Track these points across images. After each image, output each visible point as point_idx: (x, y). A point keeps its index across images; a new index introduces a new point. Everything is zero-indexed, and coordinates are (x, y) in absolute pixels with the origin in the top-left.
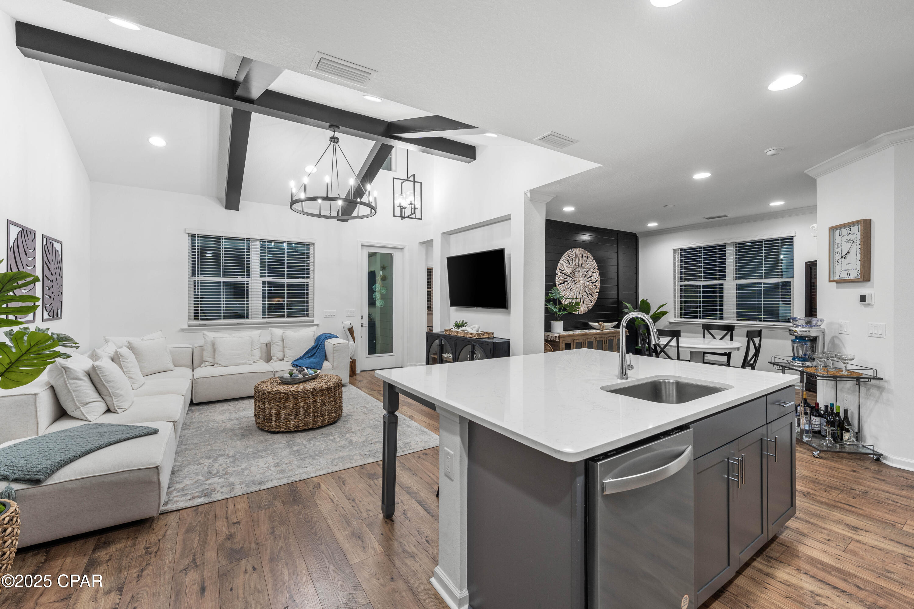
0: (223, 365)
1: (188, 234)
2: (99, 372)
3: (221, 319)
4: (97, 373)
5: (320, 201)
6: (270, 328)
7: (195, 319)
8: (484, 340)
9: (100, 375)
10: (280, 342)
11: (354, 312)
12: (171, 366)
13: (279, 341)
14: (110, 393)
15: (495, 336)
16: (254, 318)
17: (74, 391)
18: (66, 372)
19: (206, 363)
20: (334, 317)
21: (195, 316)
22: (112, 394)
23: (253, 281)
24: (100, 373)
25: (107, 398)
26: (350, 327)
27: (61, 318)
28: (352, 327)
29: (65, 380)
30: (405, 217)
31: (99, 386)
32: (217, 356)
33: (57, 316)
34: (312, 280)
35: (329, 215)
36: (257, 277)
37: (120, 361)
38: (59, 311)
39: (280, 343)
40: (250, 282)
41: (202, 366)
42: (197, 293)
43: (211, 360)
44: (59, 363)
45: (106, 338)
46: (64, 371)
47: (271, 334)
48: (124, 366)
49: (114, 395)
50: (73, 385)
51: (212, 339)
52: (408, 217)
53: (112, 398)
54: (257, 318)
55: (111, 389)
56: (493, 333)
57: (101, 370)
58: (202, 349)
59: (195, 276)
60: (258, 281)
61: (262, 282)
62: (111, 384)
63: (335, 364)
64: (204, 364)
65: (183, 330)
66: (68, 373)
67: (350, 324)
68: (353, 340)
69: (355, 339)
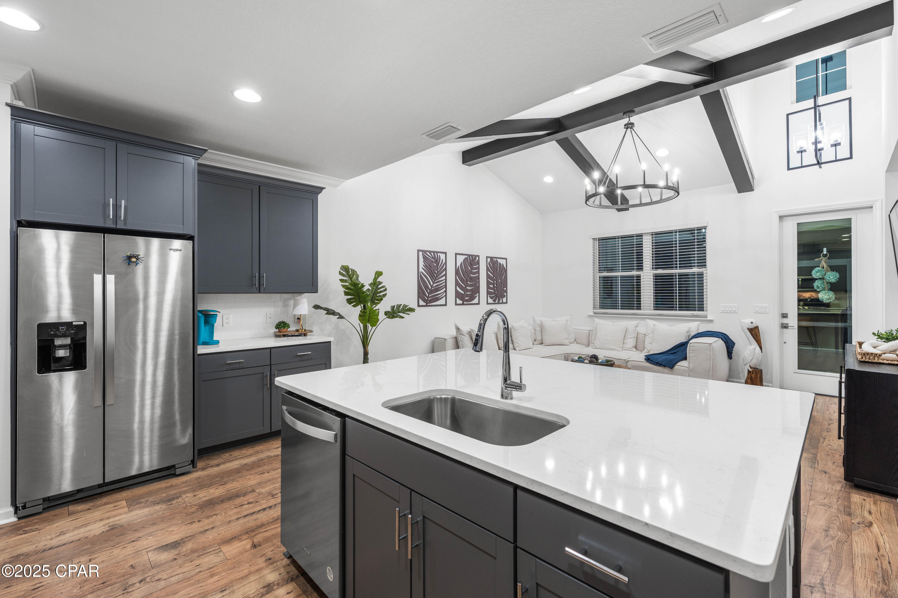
3: (618, 308)
5: (640, 189)
7: (600, 308)
16: (646, 309)
20: (735, 312)
21: (599, 305)
23: (644, 274)
32: (596, 339)
33: (502, 302)
34: (709, 268)
35: (650, 201)
36: (648, 270)
40: (642, 275)
42: (602, 287)
47: (648, 326)
54: (649, 309)
59: (602, 272)
60: (649, 274)
61: (654, 274)
65: (590, 316)
67: (752, 323)
68: (758, 344)
69: (761, 343)
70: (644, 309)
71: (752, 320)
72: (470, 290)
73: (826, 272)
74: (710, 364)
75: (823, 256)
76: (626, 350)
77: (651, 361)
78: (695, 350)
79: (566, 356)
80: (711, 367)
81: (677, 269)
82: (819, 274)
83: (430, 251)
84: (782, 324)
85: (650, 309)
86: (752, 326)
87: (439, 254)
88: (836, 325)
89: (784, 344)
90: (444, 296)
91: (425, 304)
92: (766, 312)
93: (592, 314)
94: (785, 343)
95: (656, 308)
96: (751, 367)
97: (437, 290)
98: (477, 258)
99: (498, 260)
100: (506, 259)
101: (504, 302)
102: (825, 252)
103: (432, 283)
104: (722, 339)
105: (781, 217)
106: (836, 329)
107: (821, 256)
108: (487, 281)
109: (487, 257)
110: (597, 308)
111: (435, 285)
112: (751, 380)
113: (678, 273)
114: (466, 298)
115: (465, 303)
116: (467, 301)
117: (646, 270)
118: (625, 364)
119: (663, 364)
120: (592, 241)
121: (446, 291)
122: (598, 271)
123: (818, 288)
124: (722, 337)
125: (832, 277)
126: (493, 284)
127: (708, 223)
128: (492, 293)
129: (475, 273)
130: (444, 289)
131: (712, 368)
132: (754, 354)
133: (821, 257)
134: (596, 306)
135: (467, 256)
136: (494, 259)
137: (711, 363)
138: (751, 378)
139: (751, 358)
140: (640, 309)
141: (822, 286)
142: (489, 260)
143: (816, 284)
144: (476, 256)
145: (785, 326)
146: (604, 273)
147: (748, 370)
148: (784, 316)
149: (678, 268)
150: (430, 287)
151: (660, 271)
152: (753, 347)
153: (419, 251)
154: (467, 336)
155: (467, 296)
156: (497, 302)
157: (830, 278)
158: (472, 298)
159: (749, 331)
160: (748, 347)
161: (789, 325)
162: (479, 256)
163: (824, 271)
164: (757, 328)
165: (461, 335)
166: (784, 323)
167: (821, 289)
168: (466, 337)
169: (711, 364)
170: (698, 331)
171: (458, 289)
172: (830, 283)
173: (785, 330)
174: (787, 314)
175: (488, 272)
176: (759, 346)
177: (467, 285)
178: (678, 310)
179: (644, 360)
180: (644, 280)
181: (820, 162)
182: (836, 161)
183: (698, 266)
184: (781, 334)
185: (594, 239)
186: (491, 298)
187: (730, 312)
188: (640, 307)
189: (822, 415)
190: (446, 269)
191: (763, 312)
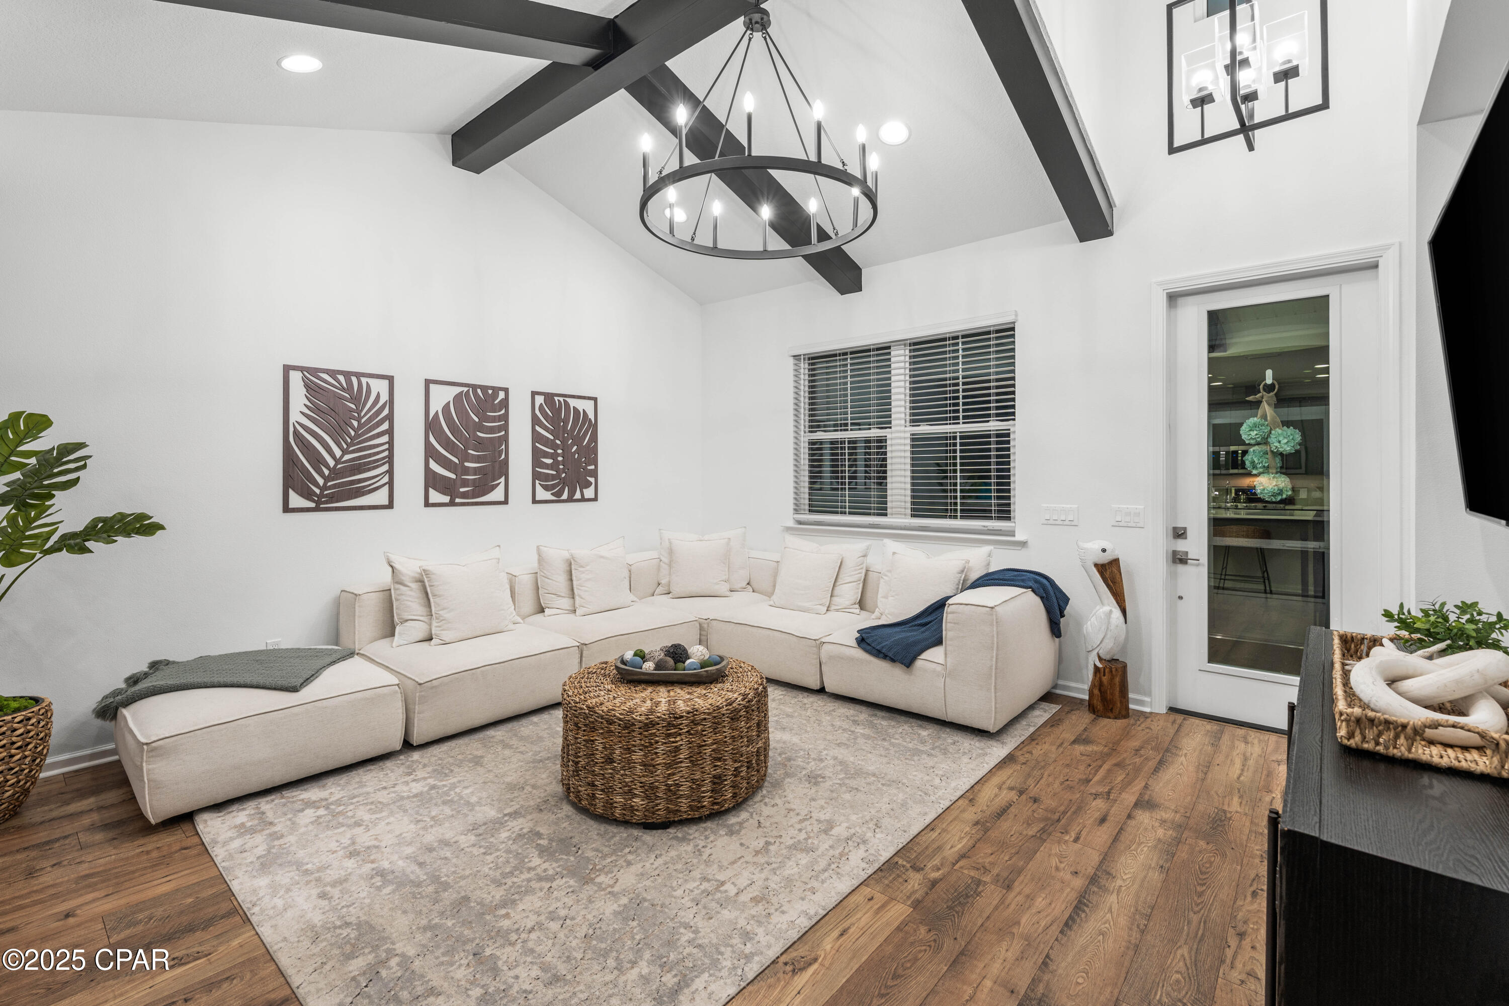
67: (1104, 551)
68: (1118, 603)
69: (1124, 601)
70: (892, 514)
71: (1105, 545)
72: (475, 471)
73: (1271, 430)
74: (992, 660)
75: (1264, 390)
76: (837, 610)
77: (869, 644)
78: (957, 624)
79: (705, 626)
80: (994, 667)
81: (959, 423)
82: (1255, 432)
83: (334, 371)
84: (1175, 553)
86: (1105, 558)
87: (364, 380)
88: (1303, 546)
89: (1180, 602)
90: (385, 484)
91: (313, 505)
92: (1139, 525)
94: (1181, 598)
95: (916, 512)
96: (1100, 659)
97: (357, 467)
98: (502, 395)
99: (568, 400)
100: (595, 400)
101: (586, 497)
102: (1269, 379)
103: (338, 453)
104: (1033, 591)
105: (1173, 298)
106: (1304, 553)
107: (1261, 390)
108: (535, 450)
109: (534, 394)
110: (804, 510)
111: (347, 457)
112: (1100, 690)
113: (960, 432)
114: (462, 490)
115: (458, 500)
116: (464, 495)
117: (896, 425)
118: (815, 649)
119: (890, 654)
120: (791, 361)
121: (390, 472)
122: (807, 430)
123: (1255, 467)
124: (1035, 586)
125: (1286, 441)
126: (553, 456)
127: (1016, 315)
128: (547, 477)
129: (492, 430)
130: (386, 467)
131: (996, 669)
132: (1108, 628)
133: (1259, 392)
134: (802, 507)
135: (466, 389)
136: (556, 398)
137: (992, 657)
138: (1101, 684)
139: (1101, 637)
140: (886, 515)
141: (1262, 462)
142: (540, 400)
143: (1250, 457)
144: (496, 390)
145: (1179, 559)
146: (818, 433)
147: (1095, 665)
148: (1179, 534)
149: (961, 421)
150: (331, 463)
151: (925, 429)
152: (1107, 608)
153: (287, 369)
154: (414, 586)
155: (465, 483)
156: (565, 496)
157: (1279, 442)
158: (482, 487)
159: (1098, 571)
160: (1098, 607)
161: (1189, 557)
162: (506, 390)
163: (1267, 425)
164: (1115, 562)
165: (398, 583)
166: (1179, 551)
167: (1261, 470)
168: (411, 590)
169: (994, 659)
170: (988, 569)
171: (433, 465)
172: (1281, 454)
173: (1181, 568)
174: (1185, 529)
175: (538, 428)
176: (1120, 607)
177: (468, 458)
178: (959, 517)
179: (854, 644)
180: (894, 448)
181: (1247, 124)
182: (1288, 116)
183: (997, 415)
184: (1172, 577)
185: (797, 357)
186: (546, 488)
187: (1061, 523)
188: (886, 509)
189: (1250, 812)
190: (390, 418)
191: (1130, 525)
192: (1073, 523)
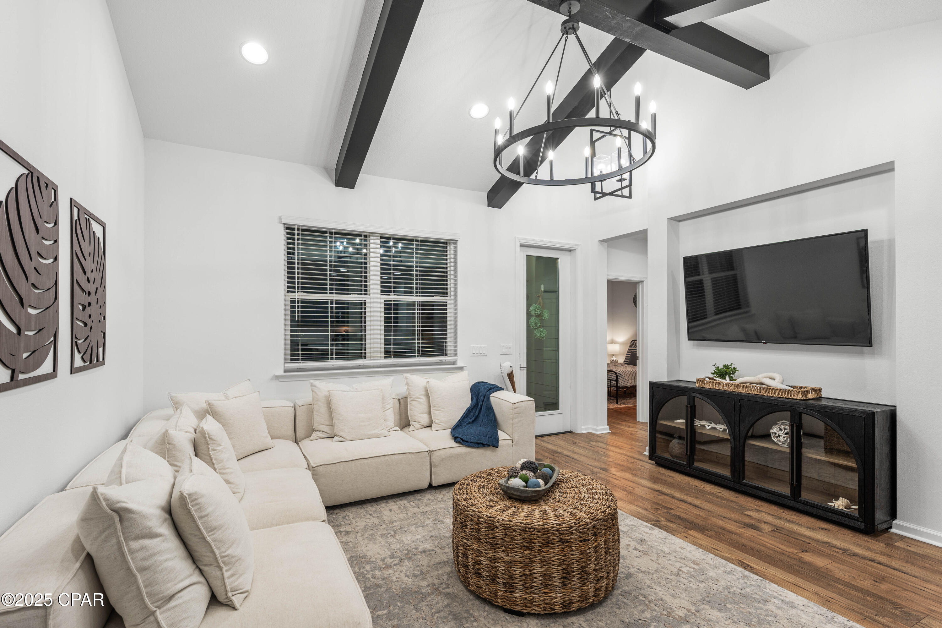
0: (348, 438)
1: (284, 224)
2: (193, 509)
3: (327, 359)
4: (189, 512)
6: (405, 375)
7: (292, 360)
8: (810, 402)
9: (196, 516)
10: (422, 397)
11: (510, 348)
12: (269, 441)
13: (421, 395)
14: (216, 559)
15: (824, 394)
16: (373, 357)
17: (142, 570)
18: (121, 520)
19: (317, 432)
20: (484, 355)
21: (292, 355)
22: (220, 560)
23: (372, 300)
24: (196, 511)
25: (211, 571)
26: (509, 372)
27: (103, 363)
28: (512, 372)
29: (119, 544)
30: (605, 195)
31: (193, 541)
32: (335, 421)
33: (98, 360)
34: (452, 297)
36: (377, 293)
37: (209, 449)
38: (101, 350)
39: (423, 399)
40: (368, 301)
41: (312, 438)
42: (297, 319)
43: (326, 429)
44: (106, 500)
45: (174, 395)
46: (117, 519)
47: (408, 384)
48: (216, 459)
49: (224, 563)
50: (140, 555)
51: (327, 393)
52: (612, 194)
53: (221, 569)
54: (378, 357)
55: (218, 548)
56: (820, 390)
57: (197, 504)
58: (310, 408)
59: (294, 292)
60: (378, 300)
61: (385, 301)
62: (218, 535)
63: (516, 437)
64: (314, 435)
65: (277, 378)
66: (126, 524)
67: (511, 367)
69: (515, 390)
70: (370, 357)
71: (510, 364)
75: (541, 293)
76: (390, 431)
85: (381, 357)
93: (281, 373)
95: (388, 354)
99: (91, 221)
100: (104, 226)
101: (100, 359)
102: (542, 288)
113: (418, 302)
115: (20, 377)
117: (373, 293)
118: (428, 458)
136: (85, 216)
163: (541, 308)
180: (372, 309)
186: (79, 349)
187: (480, 355)
188: (365, 353)
191: (508, 353)
192: (485, 355)
